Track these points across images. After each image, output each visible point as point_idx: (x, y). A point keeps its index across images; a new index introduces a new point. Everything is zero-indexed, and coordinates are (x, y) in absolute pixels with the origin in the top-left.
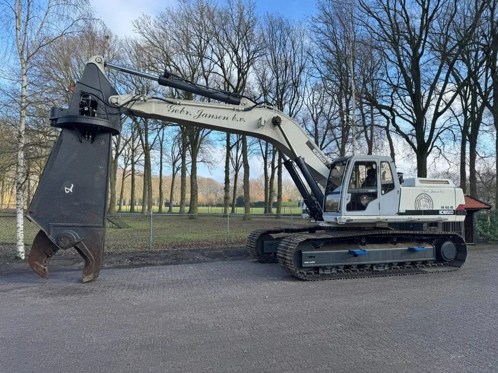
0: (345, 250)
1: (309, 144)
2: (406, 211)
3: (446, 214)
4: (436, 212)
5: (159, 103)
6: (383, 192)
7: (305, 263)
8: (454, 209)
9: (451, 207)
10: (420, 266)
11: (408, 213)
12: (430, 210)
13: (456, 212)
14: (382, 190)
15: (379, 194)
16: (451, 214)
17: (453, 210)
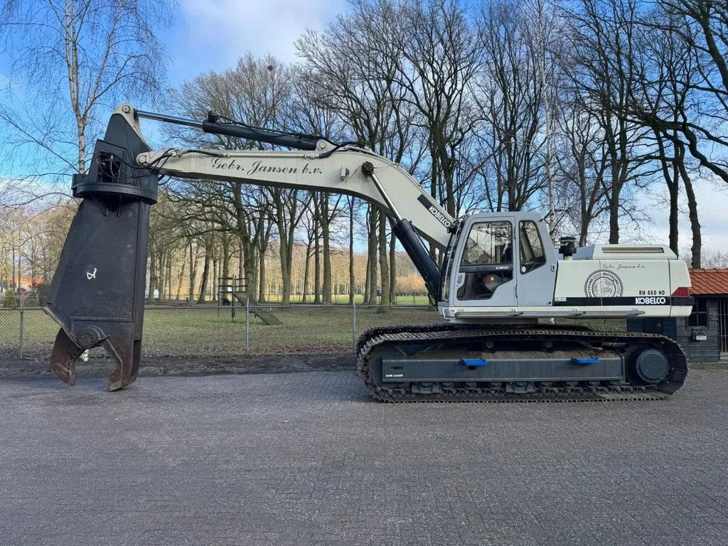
0: (455, 358)
1: (422, 199)
2: (567, 298)
3: (650, 304)
4: (630, 301)
5: (200, 157)
6: (524, 269)
7: (387, 376)
8: (667, 294)
9: (660, 293)
10: (598, 390)
11: (571, 302)
12: (617, 298)
13: (671, 301)
14: (522, 265)
15: (516, 272)
16: (661, 304)
17: (666, 297)
